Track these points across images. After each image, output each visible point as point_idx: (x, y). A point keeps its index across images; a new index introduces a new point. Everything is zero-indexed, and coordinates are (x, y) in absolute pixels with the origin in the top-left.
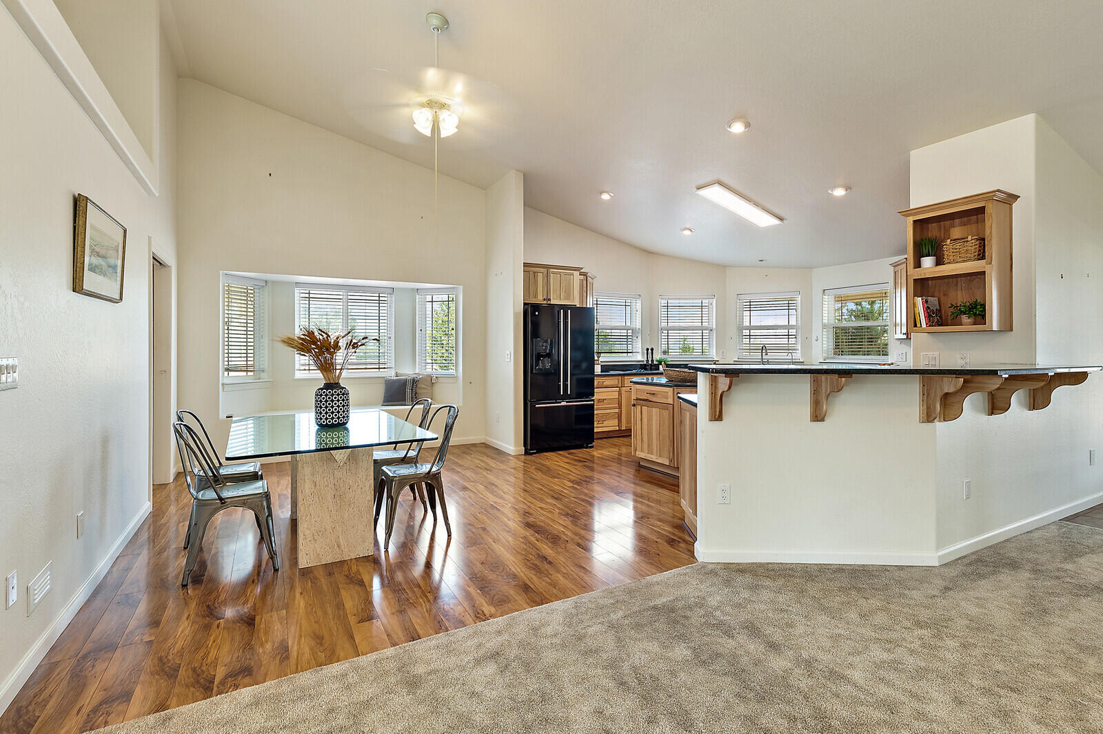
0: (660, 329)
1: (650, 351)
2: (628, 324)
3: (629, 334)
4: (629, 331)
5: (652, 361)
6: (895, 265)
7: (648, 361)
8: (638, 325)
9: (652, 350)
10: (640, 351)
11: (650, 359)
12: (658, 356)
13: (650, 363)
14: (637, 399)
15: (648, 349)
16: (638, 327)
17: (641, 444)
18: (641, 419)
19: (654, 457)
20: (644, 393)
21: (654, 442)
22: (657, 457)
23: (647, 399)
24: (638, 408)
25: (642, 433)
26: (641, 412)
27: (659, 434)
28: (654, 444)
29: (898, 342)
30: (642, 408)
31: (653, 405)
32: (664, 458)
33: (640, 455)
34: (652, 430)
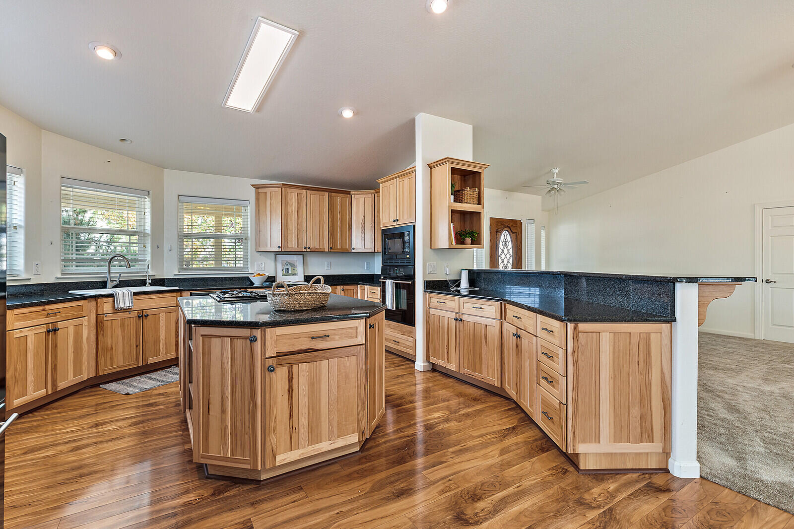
6: (256, 187)
17: (289, 437)
18: (290, 391)
19: (325, 446)
20: (300, 339)
21: (323, 419)
22: (331, 442)
23: (308, 347)
24: (282, 372)
25: (291, 416)
26: (289, 377)
27: (336, 400)
28: (322, 424)
29: (258, 254)
30: (292, 369)
31: (323, 355)
32: (347, 436)
33: (288, 459)
34: (320, 400)
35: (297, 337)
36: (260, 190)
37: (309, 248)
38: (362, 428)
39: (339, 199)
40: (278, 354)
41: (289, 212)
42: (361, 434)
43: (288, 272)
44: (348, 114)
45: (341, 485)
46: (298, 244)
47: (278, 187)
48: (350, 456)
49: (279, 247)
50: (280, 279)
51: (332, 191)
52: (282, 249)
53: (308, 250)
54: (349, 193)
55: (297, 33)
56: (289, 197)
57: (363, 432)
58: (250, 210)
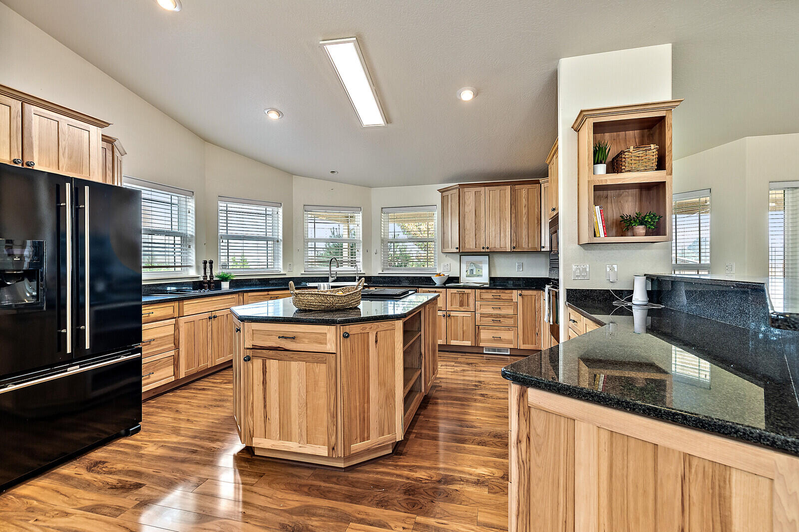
0: (219, 237)
1: (208, 265)
2: (175, 228)
3: (176, 242)
4: (177, 238)
5: (211, 276)
6: (442, 191)
7: (205, 277)
8: (191, 230)
9: (211, 262)
10: (193, 263)
11: (208, 274)
12: (217, 271)
13: (208, 279)
14: (254, 348)
15: (205, 263)
16: (189, 233)
17: (263, 425)
18: (264, 382)
19: (293, 446)
20: (272, 336)
21: (293, 419)
22: (300, 445)
23: (278, 346)
24: (257, 363)
25: (265, 406)
26: (263, 369)
27: (305, 404)
28: (293, 423)
29: (444, 256)
30: (265, 362)
31: (292, 356)
32: (316, 446)
33: (262, 445)
34: (290, 400)
35: (269, 334)
36: (445, 194)
37: (488, 248)
38: (332, 444)
39: (523, 191)
40: (254, 347)
41: (467, 212)
42: (331, 450)
43: (472, 273)
44: (467, 95)
45: (286, 491)
46: (476, 244)
47: (456, 188)
48: (331, 469)
49: (457, 248)
50: (465, 280)
51: (516, 183)
52: (459, 250)
53: (487, 250)
54: (538, 182)
55: (355, 39)
56: (467, 197)
57: (333, 449)
58: (437, 214)
